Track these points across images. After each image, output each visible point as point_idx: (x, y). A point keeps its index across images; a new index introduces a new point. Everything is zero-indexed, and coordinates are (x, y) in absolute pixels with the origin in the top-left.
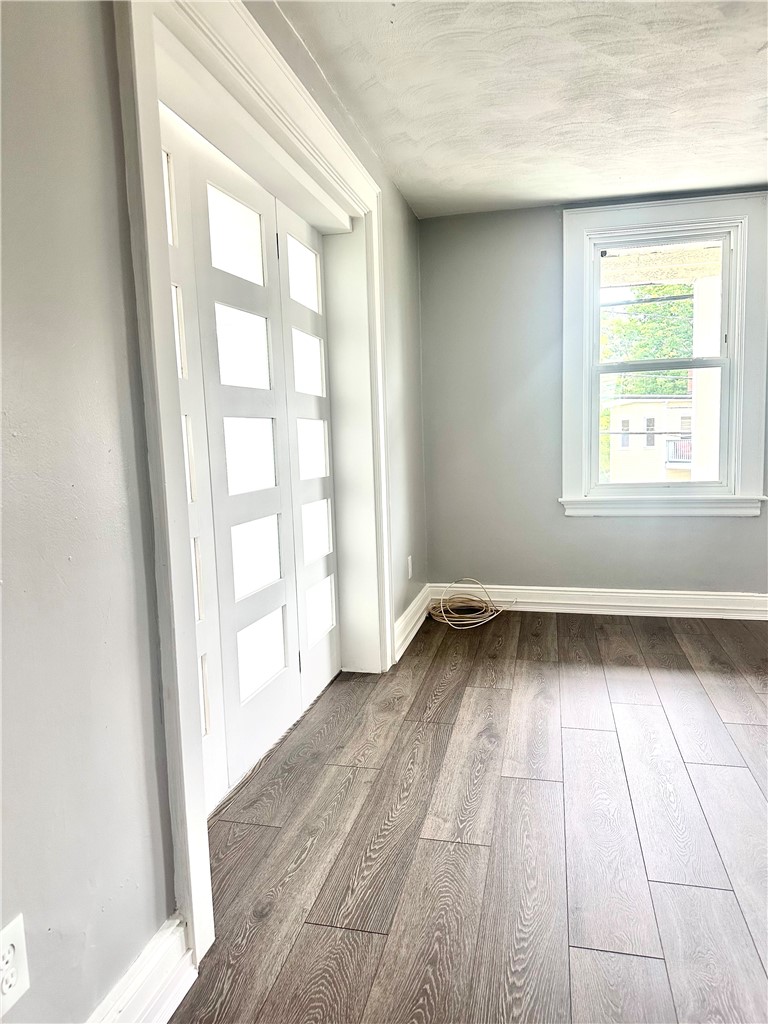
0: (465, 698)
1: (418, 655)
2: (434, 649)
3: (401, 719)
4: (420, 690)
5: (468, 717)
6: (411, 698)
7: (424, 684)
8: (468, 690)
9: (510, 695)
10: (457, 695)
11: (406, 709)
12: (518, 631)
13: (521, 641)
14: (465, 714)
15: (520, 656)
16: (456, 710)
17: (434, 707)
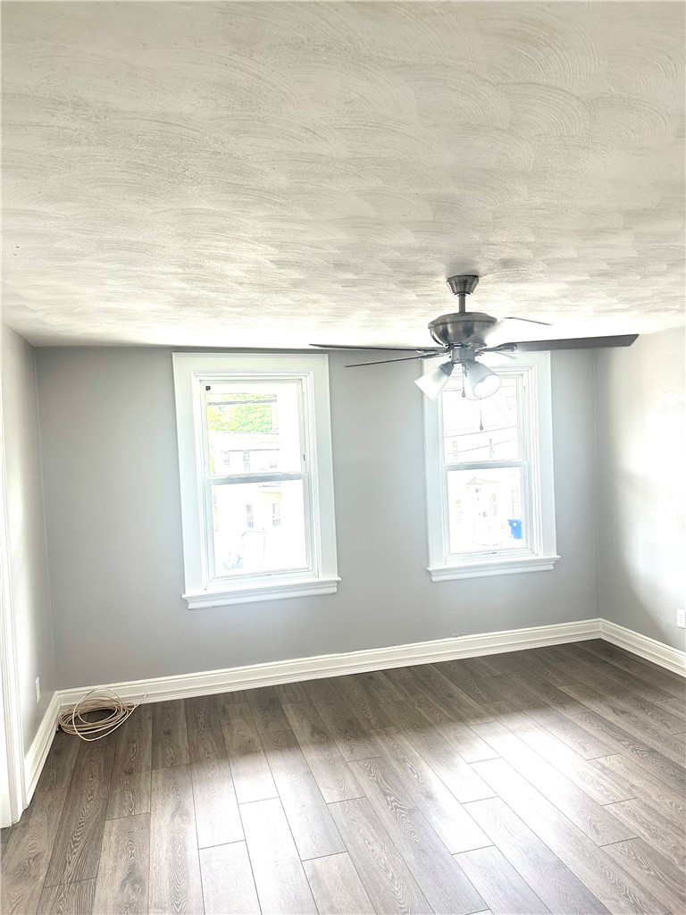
0: (105, 837)
1: (50, 789)
2: (68, 777)
3: (39, 887)
4: (58, 838)
5: (111, 864)
6: (47, 855)
7: (60, 830)
8: (108, 823)
9: (149, 820)
10: (96, 836)
11: (44, 871)
12: (151, 731)
13: (154, 744)
14: (106, 860)
15: (154, 766)
16: (98, 857)
17: (73, 858)
